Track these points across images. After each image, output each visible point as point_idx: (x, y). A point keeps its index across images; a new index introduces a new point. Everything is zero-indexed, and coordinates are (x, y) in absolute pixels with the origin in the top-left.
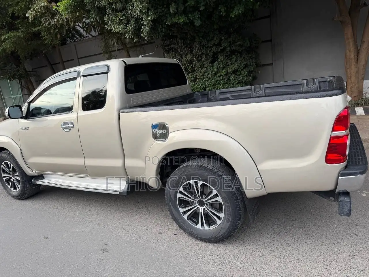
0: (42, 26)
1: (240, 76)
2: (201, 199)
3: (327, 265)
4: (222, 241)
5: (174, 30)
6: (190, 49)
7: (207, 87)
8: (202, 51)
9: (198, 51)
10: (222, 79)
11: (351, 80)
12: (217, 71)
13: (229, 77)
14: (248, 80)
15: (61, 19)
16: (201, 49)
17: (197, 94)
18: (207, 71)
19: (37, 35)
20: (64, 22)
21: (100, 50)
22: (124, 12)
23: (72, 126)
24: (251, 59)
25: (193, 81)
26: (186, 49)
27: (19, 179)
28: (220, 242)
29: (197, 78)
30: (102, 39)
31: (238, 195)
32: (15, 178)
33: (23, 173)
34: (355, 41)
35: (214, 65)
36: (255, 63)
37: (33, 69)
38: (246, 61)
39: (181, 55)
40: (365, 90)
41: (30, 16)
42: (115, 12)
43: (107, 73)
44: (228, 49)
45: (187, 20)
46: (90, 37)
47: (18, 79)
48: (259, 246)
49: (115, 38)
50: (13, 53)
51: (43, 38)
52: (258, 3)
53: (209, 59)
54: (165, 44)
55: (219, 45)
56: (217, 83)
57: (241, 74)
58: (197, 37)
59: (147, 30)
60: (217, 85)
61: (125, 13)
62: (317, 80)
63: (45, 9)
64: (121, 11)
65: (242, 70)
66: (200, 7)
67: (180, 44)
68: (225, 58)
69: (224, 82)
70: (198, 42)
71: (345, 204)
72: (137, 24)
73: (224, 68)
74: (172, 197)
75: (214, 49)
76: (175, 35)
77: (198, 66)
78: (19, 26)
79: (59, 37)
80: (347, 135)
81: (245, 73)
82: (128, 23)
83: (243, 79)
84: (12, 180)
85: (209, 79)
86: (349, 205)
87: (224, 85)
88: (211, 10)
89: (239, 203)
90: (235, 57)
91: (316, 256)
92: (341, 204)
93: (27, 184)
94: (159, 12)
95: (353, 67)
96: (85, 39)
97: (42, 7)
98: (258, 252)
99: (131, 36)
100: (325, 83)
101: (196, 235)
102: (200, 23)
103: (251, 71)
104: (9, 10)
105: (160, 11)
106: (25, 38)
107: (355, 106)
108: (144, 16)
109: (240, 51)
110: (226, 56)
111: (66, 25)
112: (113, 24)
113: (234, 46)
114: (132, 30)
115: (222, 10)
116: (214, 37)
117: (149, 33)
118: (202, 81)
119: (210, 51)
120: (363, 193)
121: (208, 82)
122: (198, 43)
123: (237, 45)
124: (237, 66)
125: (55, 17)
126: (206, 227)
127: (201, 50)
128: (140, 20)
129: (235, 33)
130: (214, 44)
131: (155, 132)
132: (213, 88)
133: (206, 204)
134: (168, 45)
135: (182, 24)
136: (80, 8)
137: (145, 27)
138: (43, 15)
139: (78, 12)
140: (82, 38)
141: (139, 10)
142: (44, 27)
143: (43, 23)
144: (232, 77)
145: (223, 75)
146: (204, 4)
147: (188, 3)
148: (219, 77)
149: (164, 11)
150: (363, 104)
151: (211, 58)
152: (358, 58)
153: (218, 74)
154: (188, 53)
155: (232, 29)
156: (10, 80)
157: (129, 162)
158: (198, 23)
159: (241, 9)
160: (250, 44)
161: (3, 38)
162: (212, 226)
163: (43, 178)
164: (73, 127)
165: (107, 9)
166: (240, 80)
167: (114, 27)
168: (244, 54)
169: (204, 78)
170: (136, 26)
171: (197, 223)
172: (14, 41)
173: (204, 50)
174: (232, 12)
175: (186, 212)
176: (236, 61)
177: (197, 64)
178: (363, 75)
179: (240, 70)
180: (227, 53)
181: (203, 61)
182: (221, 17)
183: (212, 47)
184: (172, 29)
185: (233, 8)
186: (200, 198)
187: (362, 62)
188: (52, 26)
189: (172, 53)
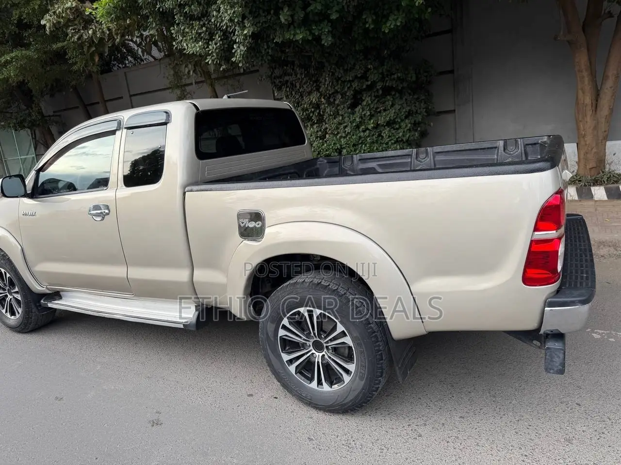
0: (69, 40)
1: (399, 131)
2: (318, 339)
3: (526, 456)
4: (352, 410)
5: (288, 52)
6: (315, 85)
7: (344, 148)
8: (336, 88)
9: (329, 88)
10: (369, 136)
11: (585, 141)
12: (360, 122)
13: (381, 131)
14: (412, 138)
15: (100, 30)
16: (335, 83)
17: (322, 161)
18: (344, 121)
19: (60, 56)
20: (104, 35)
21: (166, 83)
22: (204, 20)
23: (107, 211)
24: (417, 103)
25: (320, 137)
26: (308, 84)
27: (20, 299)
28: (348, 412)
29: (327, 133)
30: (170, 64)
31: (378, 334)
32: (14, 297)
33: (26, 289)
34: (593, 75)
35: (356, 112)
36: (425, 110)
37: (54, 112)
38: (409, 106)
39: (301, 93)
40: (609, 158)
41: (48, 25)
42: (190, 20)
43: (165, 124)
44: (379, 85)
45: (310, 35)
46: (152, 60)
47: (29, 128)
48: (413, 421)
49: (190, 62)
50: (21, 85)
51: (70, 62)
52: (430, 10)
53: (346, 101)
54: (274, 74)
55: (364, 77)
56: (360, 142)
57: (400, 127)
58: (326, 64)
59: (242, 50)
60: (361, 145)
61: (206, 23)
62: (522, 141)
63: (74, 13)
64: (199, 19)
65: (402, 120)
66: (332, 14)
67: (298, 76)
68: (374, 100)
69: (372, 141)
70: (328, 73)
71: (556, 354)
72: (225, 41)
73: (371, 116)
74: (271, 334)
75: (355, 85)
76: (290, 59)
77: (329, 112)
78: (31, 40)
79: (97, 59)
80: (560, 238)
81: (406, 126)
82: (211, 39)
83: (403, 136)
84: (8, 299)
85: (347, 135)
86: (561, 356)
87: (372, 145)
88: (350, 19)
89: (381, 348)
90: (392, 99)
91: (508, 439)
92: (548, 354)
93: (33, 306)
94: (261, 22)
95: (588, 119)
96: (142, 63)
97: (67, 9)
98: (412, 430)
99: (216, 60)
100: (534, 146)
101: (309, 399)
102: (330, 41)
103: (417, 121)
104: (14, 13)
105: (264, 20)
106: (42, 61)
107: (592, 184)
108: (237, 28)
109: (400, 88)
110: (376, 97)
111: (109, 40)
112: (186, 40)
113: (388, 81)
114: (217, 51)
115: (369, 21)
116: (355, 65)
117: (246, 57)
118: (335, 138)
119: (348, 88)
120: (596, 333)
121: (345, 140)
122: (329, 75)
123: (394, 79)
124: (394, 113)
125: (90, 27)
126: (326, 387)
127: (333, 86)
128: (231, 34)
129: (392, 59)
130: (356, 77)
131: (242, 225)
132: (353, 150)
133: (327, 347)
134: (280, 77)
135: (300, 42)
136: (131, 13)
137: (239, 47)
138: (69, 22)
139: (129, 18)
140: (137, 61)
141: (228, 18)
142: (73, 42)
143: (70, 35)
144: (386, 132)
145: (370, 128)
146: (337, 9)
147: (312, 8)
148: (364, 131)
149: (270, 19)
150: (604, 182)
151: (352, 99)
152: (596, 104)
153: (362, 127)
154: (313, 91)
155: (386, 52)
156: (16, 130)
157: (200, 275)
158: (327, 41)
159: (400, 20)
160: (417, 77)
161: (3, 59)
162: (336, 386)
163: (60, 298)
164: (108, 214)
165: (176, 14)
166: (399, 137)
167: (187, 45)
168: (406, 94)
169: (338, 133)
170: (223, 44)
171: (311, 380)
172: (21, 65)
173: (339, 86)
174: (385, 23)
175: (294, 361)
176: (392, 105)
177: (328, 110)
178: (606, 133)
179: (399, 121)
180: (378, 92)
181: (338, 105)
182: (367, 31)
183: (353, 81)
184: (286, 50)
185: (386, 17)
186: (316, 337)
187: (604, 111)
188: (85, 41)
189: (286, 90)
